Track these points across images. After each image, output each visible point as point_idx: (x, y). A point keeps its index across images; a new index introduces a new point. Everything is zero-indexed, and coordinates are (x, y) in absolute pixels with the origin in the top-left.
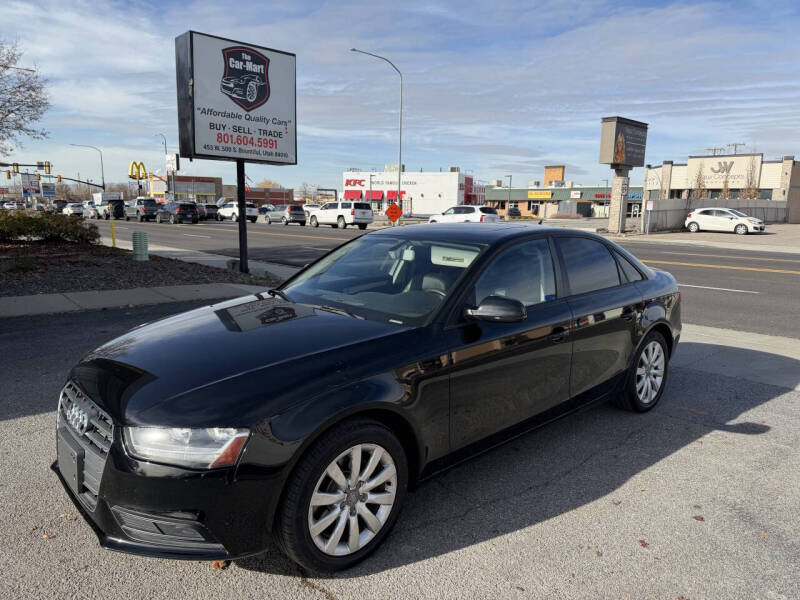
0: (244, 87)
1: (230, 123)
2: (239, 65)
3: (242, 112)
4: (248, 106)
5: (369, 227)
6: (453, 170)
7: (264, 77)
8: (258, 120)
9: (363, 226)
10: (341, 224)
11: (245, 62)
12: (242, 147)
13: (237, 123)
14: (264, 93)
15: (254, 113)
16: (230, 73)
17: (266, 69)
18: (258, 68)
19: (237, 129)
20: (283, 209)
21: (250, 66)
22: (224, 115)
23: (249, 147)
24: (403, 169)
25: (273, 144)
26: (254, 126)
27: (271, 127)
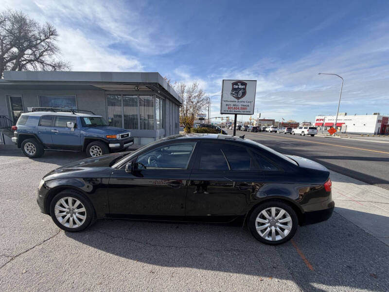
0: (238, 93)
1: (232, 103)
2: (236, 87)
3: (236, 100)
4: (238, 98)
5: (315, 136)
6: (375, 114)
7: (245, 89)
8: (241, 102)
9: (313, 135)
10: (303, 134)
11: (239, 85)
12: (235, 110)
13: (234, 103)
14: (244, 94)
15: (240, 100)
16: (234, 89)
17: (246, 87)
18: (242, 87)
19: (234, 105)
20: (284, 129)
21: (240, 87)
22: (231, 101)
23: (238, 110)
24: (346, 114)
25: (245, 109)
26: (240, 104)
27: (245, 104)
